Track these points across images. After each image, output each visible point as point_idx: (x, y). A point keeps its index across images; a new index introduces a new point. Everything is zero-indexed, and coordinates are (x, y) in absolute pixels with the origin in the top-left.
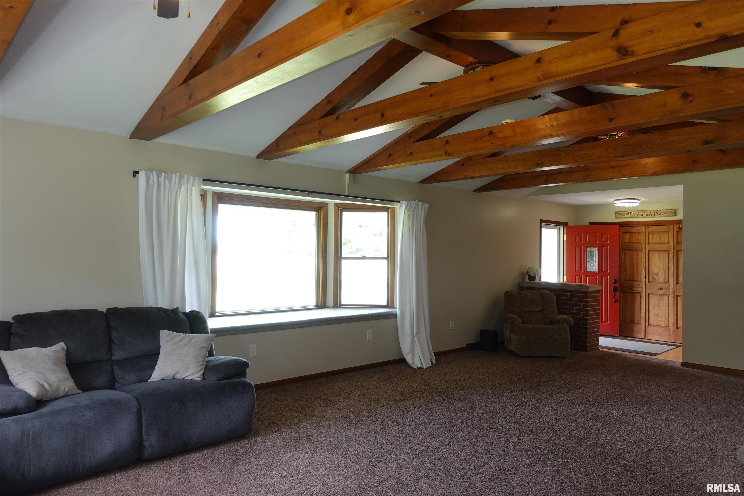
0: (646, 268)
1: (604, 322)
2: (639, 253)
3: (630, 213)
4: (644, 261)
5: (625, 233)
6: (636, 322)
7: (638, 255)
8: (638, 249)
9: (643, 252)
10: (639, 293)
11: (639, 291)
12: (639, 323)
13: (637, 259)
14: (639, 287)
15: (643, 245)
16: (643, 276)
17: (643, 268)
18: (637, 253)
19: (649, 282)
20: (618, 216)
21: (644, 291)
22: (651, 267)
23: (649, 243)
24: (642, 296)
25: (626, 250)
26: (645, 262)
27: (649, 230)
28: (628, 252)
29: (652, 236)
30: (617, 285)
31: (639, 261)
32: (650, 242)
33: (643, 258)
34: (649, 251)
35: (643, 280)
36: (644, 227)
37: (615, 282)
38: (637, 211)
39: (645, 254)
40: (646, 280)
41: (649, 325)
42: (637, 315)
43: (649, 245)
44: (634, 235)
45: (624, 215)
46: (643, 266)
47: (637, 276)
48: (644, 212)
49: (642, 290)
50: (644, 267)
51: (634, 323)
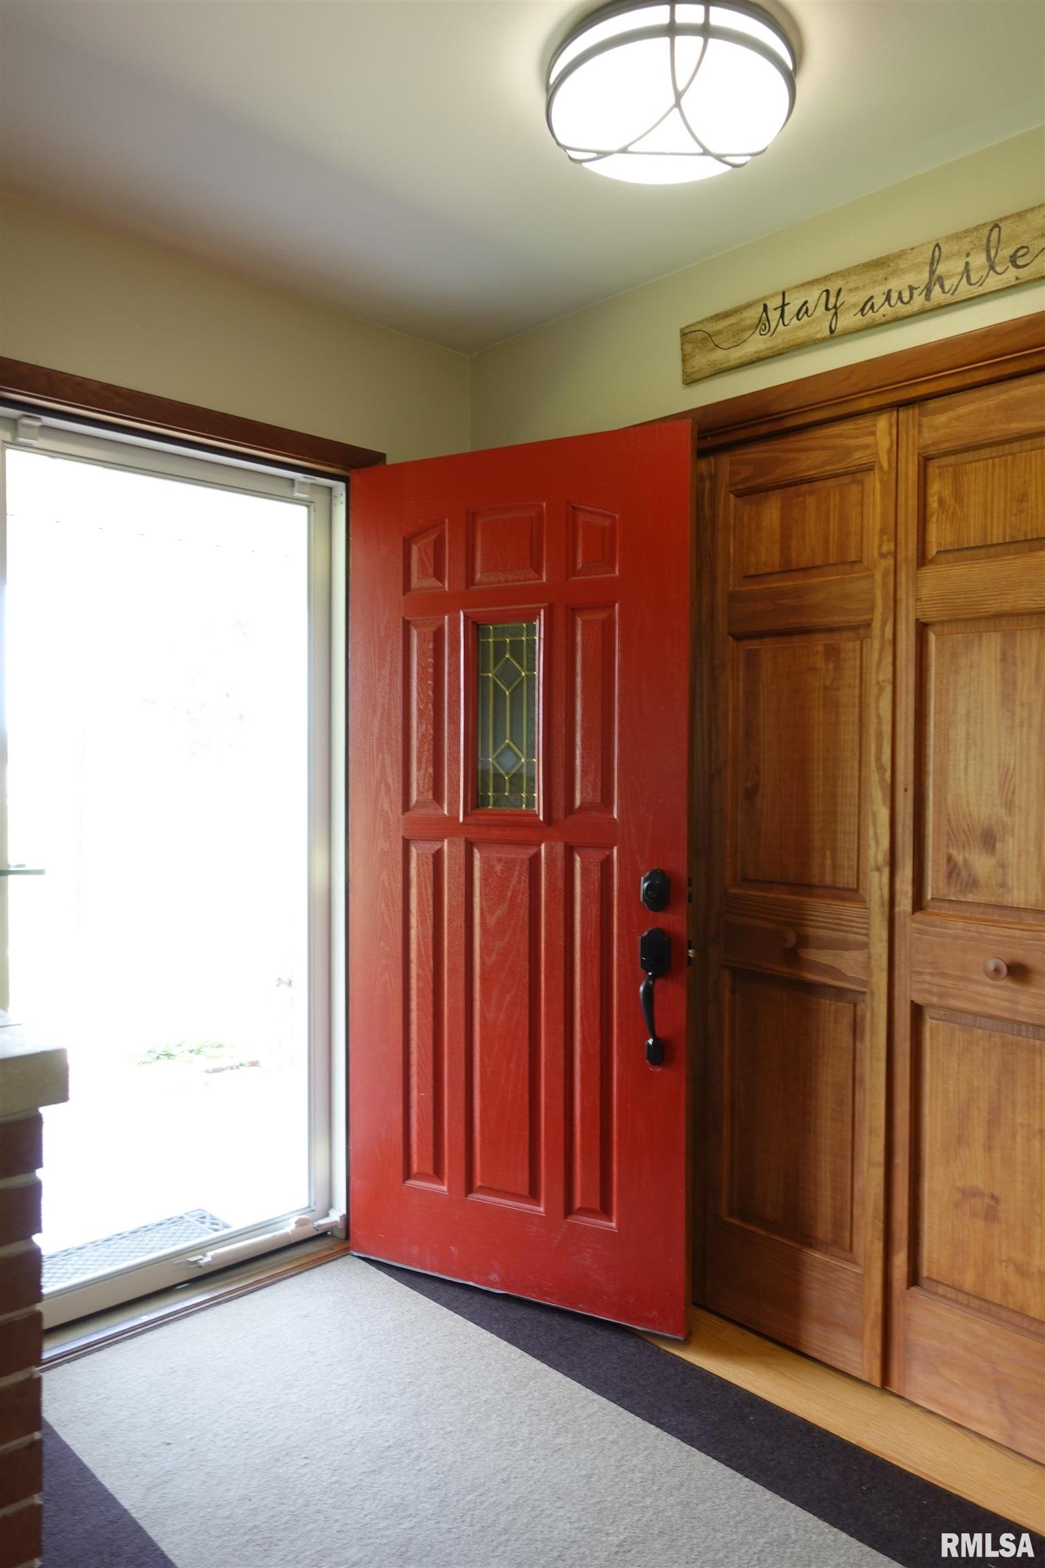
0: (900, 777)
1: (586, 1211)
2: (850, 646)
3: (774, 316)
4: (879, 717)
5: (752, 492)
6: (824, 1229)
7: (837, 668)
8: (837, 619)
9: (876, 644)
10: (840, 993)
11: (844, 977)
12: (843, 1245)
13: (833, 705)
14: (845, 946)
15: (878, 576)
16: (877, 851)
17: (875, 778)
18: (832, 652)
19: (918, 903)
20: (702, 361)
21: (880, 981)
22: (942, 770)
23: (922, 559)
24: (863, 1018)
25: (759, 635)
26: (887, 729)
27: (928, 436)
28: (766, 649)
29: (947, 492)
30: (675, 921)
31: (849, 717)
32: (933, 550)
33: (875, 690)
34: (922, 629)
35: (877, 884)
36: (883, 423)
37: (661, 896)
38: (827, 278)
39: (889, 659)
40: (898, 886)
41: (914, 1279)
42: (825, 1175)
43: (928, 572)
44: (811, 501)
45: (738, 335)
46: (878, 759)
47: (834, 850)
48: (881, 273)
49: (867, 966)
50: (880, 767)
51: (807, 1239)
